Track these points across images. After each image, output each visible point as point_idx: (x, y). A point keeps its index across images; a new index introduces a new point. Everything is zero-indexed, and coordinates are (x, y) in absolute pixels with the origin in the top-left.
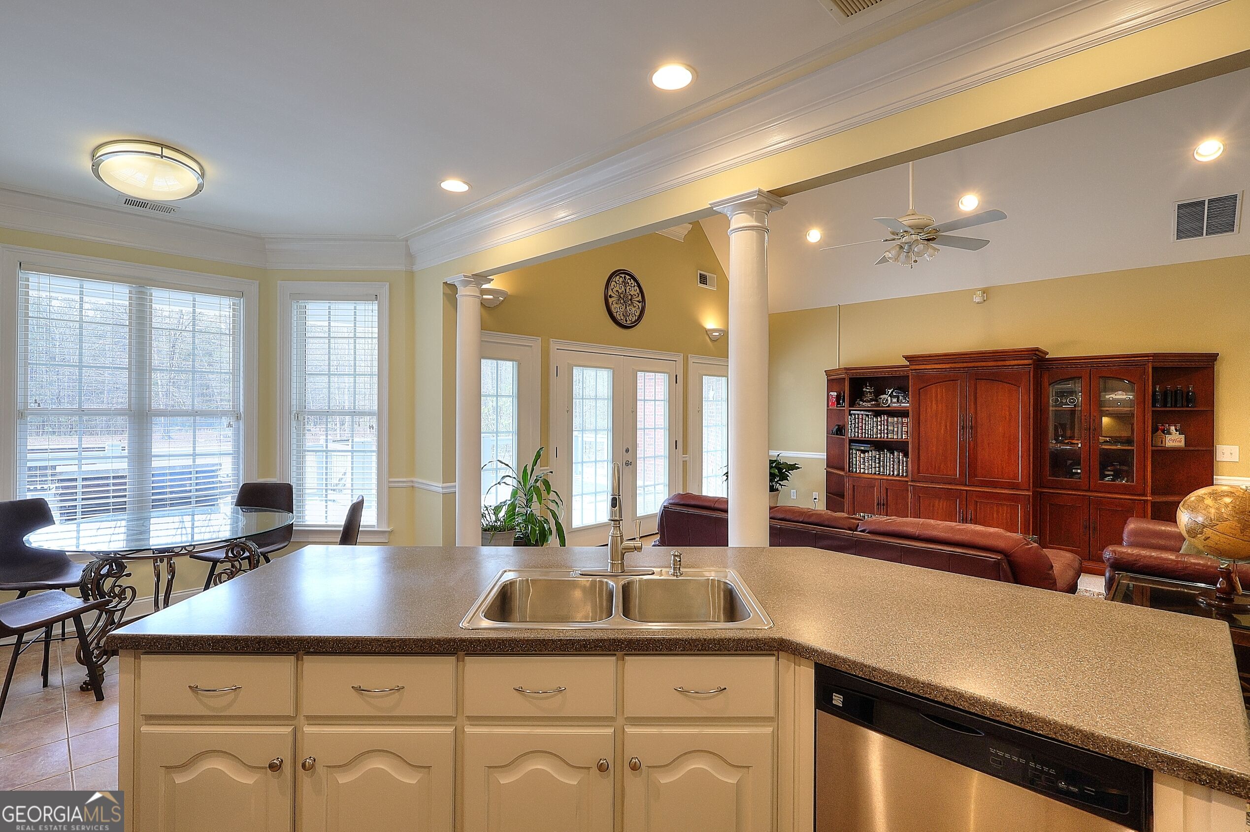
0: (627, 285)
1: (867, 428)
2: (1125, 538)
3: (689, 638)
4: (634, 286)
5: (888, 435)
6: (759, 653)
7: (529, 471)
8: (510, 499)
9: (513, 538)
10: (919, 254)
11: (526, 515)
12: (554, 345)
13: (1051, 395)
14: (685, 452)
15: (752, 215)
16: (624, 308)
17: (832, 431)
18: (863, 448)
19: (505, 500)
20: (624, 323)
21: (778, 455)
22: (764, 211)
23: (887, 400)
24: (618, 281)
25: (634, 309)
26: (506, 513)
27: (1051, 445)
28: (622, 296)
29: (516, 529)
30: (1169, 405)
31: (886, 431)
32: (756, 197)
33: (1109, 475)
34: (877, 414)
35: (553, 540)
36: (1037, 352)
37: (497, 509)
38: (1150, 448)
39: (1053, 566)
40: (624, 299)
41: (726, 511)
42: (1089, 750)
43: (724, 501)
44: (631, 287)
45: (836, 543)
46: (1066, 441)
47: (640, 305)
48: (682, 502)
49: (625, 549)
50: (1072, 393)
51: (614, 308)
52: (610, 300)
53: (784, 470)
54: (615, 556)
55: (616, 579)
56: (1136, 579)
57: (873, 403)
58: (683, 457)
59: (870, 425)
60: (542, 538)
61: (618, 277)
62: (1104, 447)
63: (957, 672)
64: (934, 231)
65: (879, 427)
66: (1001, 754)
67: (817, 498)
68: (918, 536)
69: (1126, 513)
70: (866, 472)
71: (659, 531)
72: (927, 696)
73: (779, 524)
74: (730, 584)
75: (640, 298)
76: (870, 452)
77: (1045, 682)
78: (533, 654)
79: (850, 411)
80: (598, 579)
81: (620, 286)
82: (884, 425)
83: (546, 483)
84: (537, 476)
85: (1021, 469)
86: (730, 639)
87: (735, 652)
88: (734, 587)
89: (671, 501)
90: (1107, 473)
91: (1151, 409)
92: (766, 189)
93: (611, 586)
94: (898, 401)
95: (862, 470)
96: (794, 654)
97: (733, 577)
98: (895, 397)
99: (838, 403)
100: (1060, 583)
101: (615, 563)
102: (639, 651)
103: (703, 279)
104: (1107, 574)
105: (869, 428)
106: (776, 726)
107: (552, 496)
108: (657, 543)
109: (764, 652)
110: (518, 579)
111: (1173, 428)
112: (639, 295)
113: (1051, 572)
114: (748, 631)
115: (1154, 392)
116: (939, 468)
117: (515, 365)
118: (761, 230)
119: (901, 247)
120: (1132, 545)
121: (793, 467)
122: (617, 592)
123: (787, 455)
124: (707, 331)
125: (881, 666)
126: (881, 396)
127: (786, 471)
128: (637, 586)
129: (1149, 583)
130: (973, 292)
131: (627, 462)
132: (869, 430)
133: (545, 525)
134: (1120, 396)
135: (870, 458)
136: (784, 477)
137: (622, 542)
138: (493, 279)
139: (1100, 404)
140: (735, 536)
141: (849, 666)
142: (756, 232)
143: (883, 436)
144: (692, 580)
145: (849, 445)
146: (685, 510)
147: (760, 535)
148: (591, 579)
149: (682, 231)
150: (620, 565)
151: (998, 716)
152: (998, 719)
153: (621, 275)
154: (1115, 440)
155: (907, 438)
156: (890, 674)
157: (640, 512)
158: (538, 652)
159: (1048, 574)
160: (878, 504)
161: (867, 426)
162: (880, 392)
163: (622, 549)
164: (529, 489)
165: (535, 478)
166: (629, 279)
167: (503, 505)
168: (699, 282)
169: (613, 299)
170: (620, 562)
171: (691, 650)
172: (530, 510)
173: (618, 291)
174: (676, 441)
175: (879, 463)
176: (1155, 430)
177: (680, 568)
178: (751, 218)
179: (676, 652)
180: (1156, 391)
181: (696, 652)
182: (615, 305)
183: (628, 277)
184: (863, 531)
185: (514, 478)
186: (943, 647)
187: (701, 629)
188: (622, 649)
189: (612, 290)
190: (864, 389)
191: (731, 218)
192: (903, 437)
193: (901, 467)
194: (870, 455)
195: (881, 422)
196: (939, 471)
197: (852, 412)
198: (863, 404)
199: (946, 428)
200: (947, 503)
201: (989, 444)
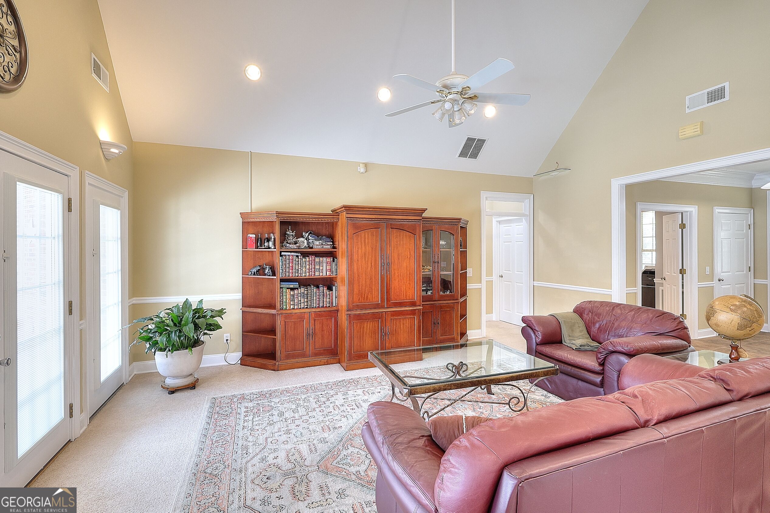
4: (7, 13)
5: (315, 273)
18: (292, 286)
23: (306, 242)
25: (7, 58)
31: (313, 270)
34: (306, 255)
47: (18, 56)
57: (297, 245)
58: (80, 325)
59: (299, 265)
62: (440, 273)
65: (308, 267)
67: (229, 339)
70: (295, 308)
76: (299, 289)
79: (281, 252)
82: (311, 264)
85: (416, 292)
95: (292, 306)
103: (97, 69)
105: (299, 268)
112: (15, 35)
116: (367, 297)
121: (220, 313)
124: (101, 144)
130: (356, 164)
132: (299, 270)
135: (299, 295)
139: (439, 246)
143: (310, 274)
145: (280, 284)
160: (307, 334)
161: (297, 266)
168: (93, 70)
175: (307, 298)
190: (288, 233)
192: (328, 274)
194: (299, 293)
195: (309, 261)
196: (367, 299)
197: (283, 253)
198: (290, 246)
199: (372, 266)
200: (373, 324)
201: (398, 275)
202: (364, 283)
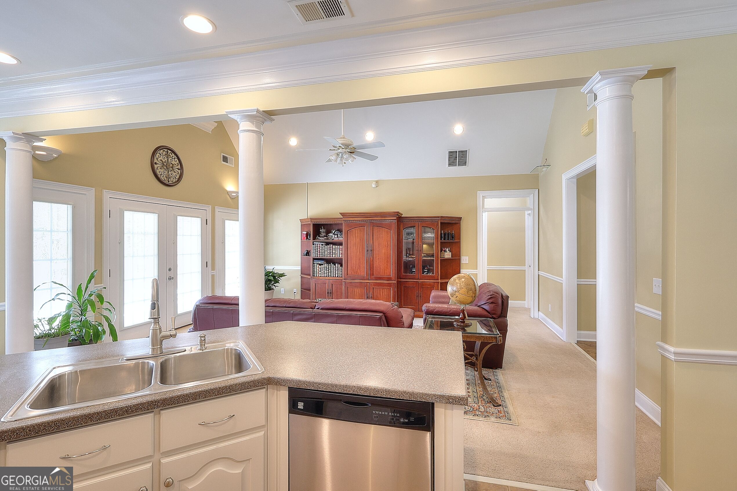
0: (169, 157)
1: (322, 252)
2: (431, 300)
3: (209, 389)
4: (175, 158)
5: (332, 255)
6: (256, 388)
7: (83, 289)
8: (65, 311)
9: (68, 341)
10: (347, 159)
11: (81, 322)
12: (107, 195)
13: (404, 235)
14: (213, 268)
15: (253, 124)
16: (166, 172)
17: (304, 254)
18: (320, 263)
19: (59, 312)
20: (166, 182)
21: (273, 268)
22: (261, 123)
23: (332, 236)
24: (162, 153)
25: (174, 174)
26: (61, 322)
27: (404, 258)
28: (165, 164)
29: (70, 333)
30: (446, 239)
31: (331, 253)
32: (255, 113)
33: (426, 272)
34: (327, 244)
35: (107, 338)
36: (398, 214)
37: (51, 320)
38: (440, 259)
39: (403, 317)
40: (167, 166)
41: (238, 305)
42: (412, 401)
43: (237, 299)
44: (172, 158)
45: (304, 317)
46: (410, 256)
47: (179, 171)
48: (210, 302)
49: (163, 337)
50: (412, 233)
51: (159, 172)
52: (156, 166)
53: (277, 277)
54: (155, 342)
55: (156, 359)
56: (434, 318)
57: (325, 238)
58: (212, 272)
59: (323, 250)
60: (96, 337)
61: (162, 151)
62: (424, 259)
63: (359, 376)
64: (354, 148)
65: (328, 251)
66: (377, 412)
67: (296, 292)
68: (345, 308)
69: (432, 288)
70: (322, 276)
71: (193, 322)
72: (345, 392)
73: (271, 310)
74: (239, 350)
75: (179, 167)
76: (324, 265)
77: (396, 373)
78: (80, 427)
79: (313, 242)
80: (141, 361)
81: (164, 157)
82: (331, 250)
83: (100, 297)
84: (91, 292)
85: (391, 271)
86: (237, 384)
87: (240, 391)
88: (241, 351)
89: (201, 302)
90: (425, 270)
91: (440, 241)
92: (261, 109)
93: (151, 365)
94: (337, 237)
95: (320, 275)
96: (276, 385)
97: (241, 346)
98: (336, 234)
99: (307, 238)
100: (406, 324)
101: (155, 348)
102: (171, 405)
103: (225, 159)
104: (424, 317)
105: (323, 251)
106: (266, 430)
107: (105, 305)
108: (192, 330)
109: (258, 388)
110: (67, 372)
111: (447, 249)
112: (178, 164)
113: (402, 319)
114: (249, 377)
115: (441, 234)
116: (357, 271)
117: (69, 208)
118: (259, 134)
119: (338, 155)
120: (434, 302)
121: (282, 275)
122: (156, 369)
123: (278, 269)
124: (228, 193)
125: (323, 381)
126: (329, 234)
127: (278, 278)
128: (172, 362)
129: (439, 319)
130: (371, 182)
131: (170, 278)
132: (323, 253)
133: (99, 328)
134: (430, 235)
135: (324, 268)
136: (277, 281)
137: (160, 333)
138: (46, 139)
139: (422, 238)
140: (244, 320)
141: (307, 385)
142: (256, 134)
143: (330, 256)
144: (213, 351)
145: (313, 261)
146: (211, 306)
147: (260, 318)
148: (134, 362)
149: (210, 127)
150: (159, 349)
151: (376, 394)
152: (376, 396)
153: (164, 150)
154: (428, 255)
155: (342, 257)
156: (327, 385)
157: (180, 311)
158: (84, 425)
159: (402, 320)
160: (328, 293)
161: (322, 251)
162: (328, 232)
163: (161, 337)
164: (84, 302)
165: (89, 293)
166: (170, 153)
167: (58, 317)
168: (222, 161)
169: (158, 165)
170: (159, 347)
171: (210, 396)
172: (84, 318)
173: (162, 160)
174: (207, 262)
175: (328, 271)
176: (441, 251)
177: (205, 344)
178: (253, 125)
179: (200, 400)
180: (442, 233)
181: (214, 397)
182: (160, 170)
183: (169, 151)
184: (318, 309)
185: (69, 294)
186: (354, 364)
187: (218, 382)
188: (158, 407)
189: (157, 160)
190: (320, 230)
191: (240, 123)
192: (340, 256)
193: (339, 272)
194: (324, 267)
195: (329, 248)
196: (357, 273)
197: (314, 243)
198: (320, 238)
199: (360, 251)
200: (360, 290)
201: (379, 259)
202: (355, 262)
